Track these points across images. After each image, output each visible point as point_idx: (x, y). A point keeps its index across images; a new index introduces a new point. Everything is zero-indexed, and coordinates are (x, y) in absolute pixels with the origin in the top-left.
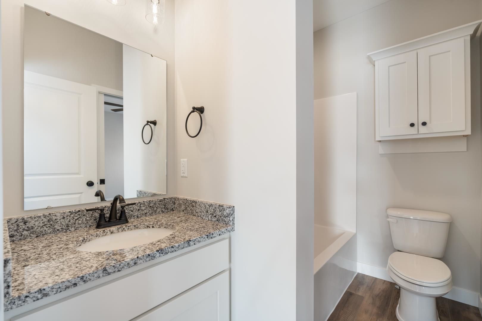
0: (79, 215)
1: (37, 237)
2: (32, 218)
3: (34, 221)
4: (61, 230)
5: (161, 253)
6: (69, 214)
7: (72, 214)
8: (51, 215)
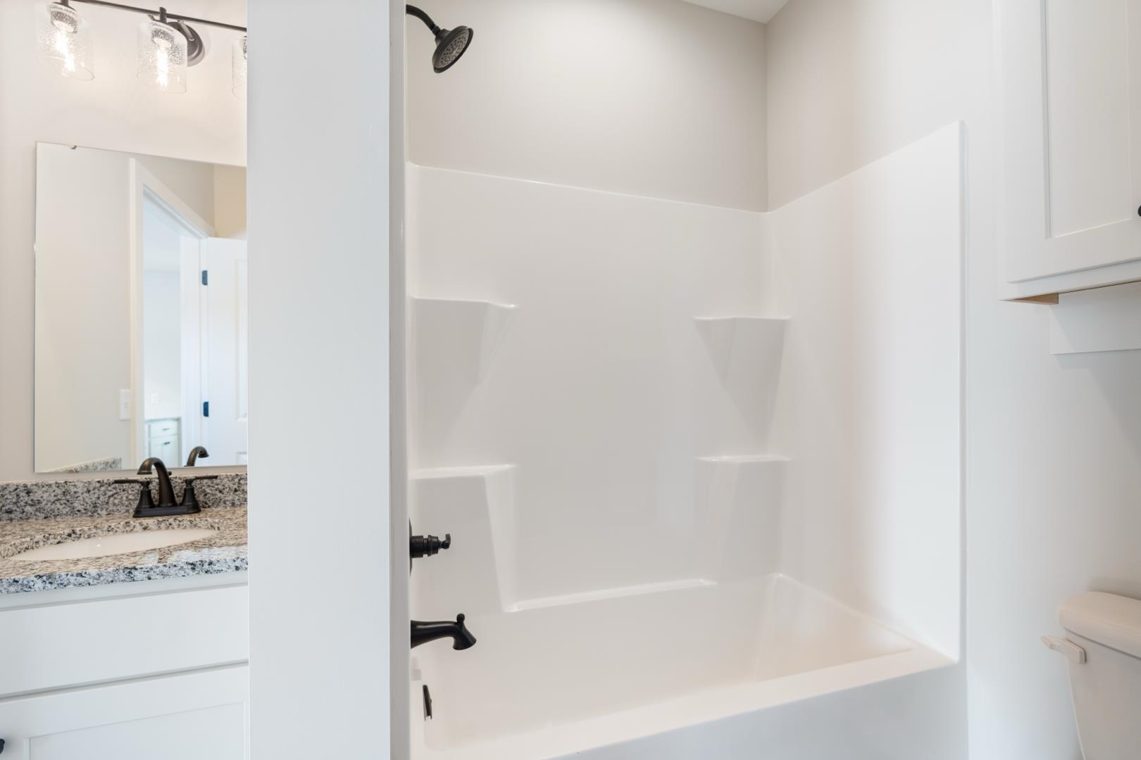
0: (115, 488)
1: (45, 518)
2: (39, 487)
3: (41, 492)
4: (83, 511)
5: (47, 582)
6: (98, 485)
7: (103, 486)
8: (69, 484)
